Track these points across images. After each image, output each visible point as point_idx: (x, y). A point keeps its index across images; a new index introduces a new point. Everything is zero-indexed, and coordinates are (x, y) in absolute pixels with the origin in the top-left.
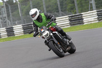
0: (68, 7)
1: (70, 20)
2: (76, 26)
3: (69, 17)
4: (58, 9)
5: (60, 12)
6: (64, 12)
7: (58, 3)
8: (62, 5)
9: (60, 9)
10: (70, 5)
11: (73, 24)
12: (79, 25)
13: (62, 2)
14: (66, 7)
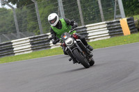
0: (29, 26)
1: (32, 43)
2: (40, 50)
3: (31, 39)
4: (15, 28)
5: (18, 32)
6: (24, 32)
7: (16, 20)
8: (20, 22)
9: (17, 29)
10: (32, 22)
11: (37, 49)
12: (43, 50)
13: (21, 19)
14: (25, 26)
